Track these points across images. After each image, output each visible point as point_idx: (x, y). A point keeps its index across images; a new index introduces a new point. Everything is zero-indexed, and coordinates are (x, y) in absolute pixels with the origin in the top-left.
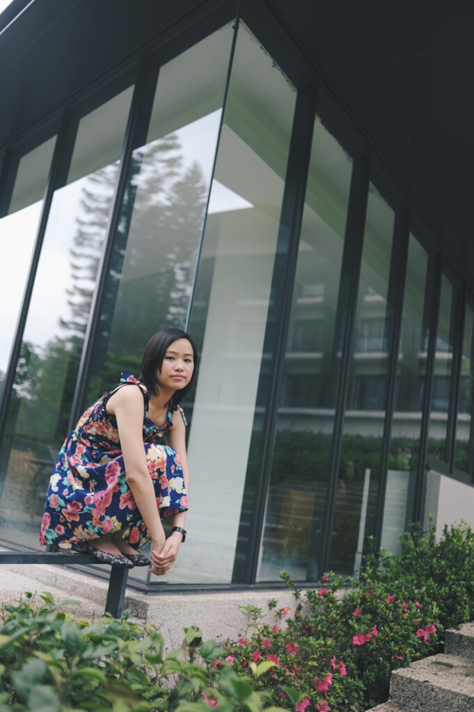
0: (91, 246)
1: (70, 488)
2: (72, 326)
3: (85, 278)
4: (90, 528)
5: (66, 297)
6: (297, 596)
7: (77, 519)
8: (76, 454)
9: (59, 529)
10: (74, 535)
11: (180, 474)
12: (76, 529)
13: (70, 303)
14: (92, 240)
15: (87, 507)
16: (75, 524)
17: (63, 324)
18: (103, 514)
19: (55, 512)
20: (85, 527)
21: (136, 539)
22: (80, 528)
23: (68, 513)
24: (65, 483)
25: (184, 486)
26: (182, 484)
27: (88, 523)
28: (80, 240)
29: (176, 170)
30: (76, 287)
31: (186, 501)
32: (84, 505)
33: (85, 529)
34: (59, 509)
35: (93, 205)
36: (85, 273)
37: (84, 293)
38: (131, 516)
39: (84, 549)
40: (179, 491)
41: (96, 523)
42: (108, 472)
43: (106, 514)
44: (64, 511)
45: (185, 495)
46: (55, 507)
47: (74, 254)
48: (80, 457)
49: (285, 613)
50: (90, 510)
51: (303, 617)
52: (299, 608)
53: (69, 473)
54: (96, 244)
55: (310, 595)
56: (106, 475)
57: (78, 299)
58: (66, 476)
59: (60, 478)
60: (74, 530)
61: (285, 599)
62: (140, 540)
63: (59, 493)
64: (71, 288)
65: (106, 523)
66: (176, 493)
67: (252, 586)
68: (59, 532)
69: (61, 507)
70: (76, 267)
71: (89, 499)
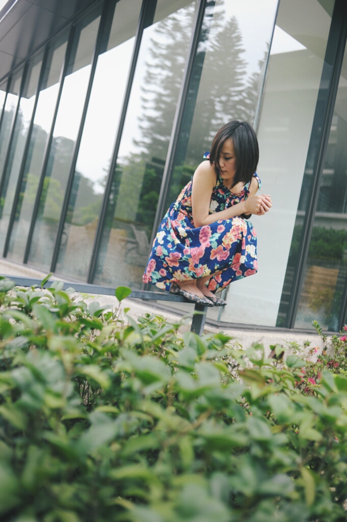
0: (155, 83)
1: (173, 243)
2: (141, 144)
3: (151, 108)
4: (187, 273)
5: (137, 123)
6: (324, 340)
7: (177, 265)
8: (177, 219)
9: (162, 272)
10: (173, 277)
11: (254, 243)
12: (176, 272)
13: (141, 128)
14: (156, 78)
15: (185, 257)
16: (175, 269)
17: (136, 143)
18: (197, 263)
19: (160, 259)
20: (183, 271)
21: (213, 287)
22: (179, 271)
23: (170, 261)
24: (169, 238)
25: (256, 252)
26: (255, 251)
27: (185, 269)
28: (149, 79)
29: (220, 22)
30: (144, 115)
31: (257, 264)
32: (183, 255)
33: (183, 273)
34: (163, 257)
35: (158, 51)
36: (151, 104)
37: (150, 119)
38: (218, 265)
39: (176, 291)
40: (253, 255)
41: (191, 269)
42: (202, 234)
43: (200, 263)
44: (166, 258)
45: (256, 260)
46: (160, 255)
47: (144, 90)
48: (181, 222)
49: (316, 351)
50: (187, 259)
51: (328, 355)
52: (325, 349)
53: (172, 231)
54: (158, 82)
55: (334, 341)
56: (200, 236)
57: (146, 124)
58: (170, 234)
59: (165, 234)
60: (174, 273)
61: (316, 341)
62: (217, 289)
63: (165, 245)
64: (141, 116)
65: (199, 269)
66: (251, 257)
67: (291, 330)
68: (162, 274)
69: (165, 256)
70: (145, 100)
71: (187, 251)
